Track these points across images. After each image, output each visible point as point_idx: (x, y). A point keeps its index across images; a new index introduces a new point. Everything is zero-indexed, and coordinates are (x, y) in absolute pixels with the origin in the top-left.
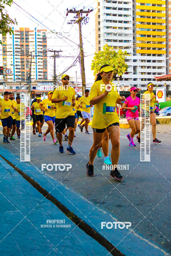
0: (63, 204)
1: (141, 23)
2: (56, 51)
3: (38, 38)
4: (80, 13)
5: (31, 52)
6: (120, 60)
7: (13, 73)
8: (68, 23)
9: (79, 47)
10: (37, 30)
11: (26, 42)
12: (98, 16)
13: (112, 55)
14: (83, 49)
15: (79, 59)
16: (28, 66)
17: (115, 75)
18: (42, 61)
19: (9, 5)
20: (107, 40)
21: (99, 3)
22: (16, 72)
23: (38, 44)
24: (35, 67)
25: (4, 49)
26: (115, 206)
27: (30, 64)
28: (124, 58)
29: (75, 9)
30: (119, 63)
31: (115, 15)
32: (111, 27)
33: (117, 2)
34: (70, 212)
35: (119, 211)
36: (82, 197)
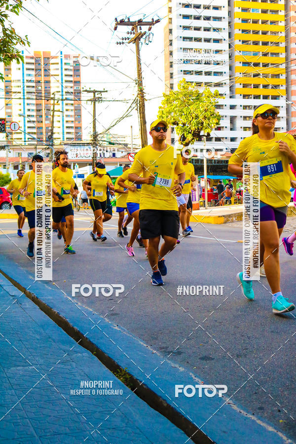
1: (244, 42)
2: (96, 91)
3: (66, 70)
4: (139, 25)
5: (53, 94)
6: (207, 107)
7: (22, 129)
8: (118, 43)
9: (136, 84)
10: (63, 55)
11: (45, 75)
12: (168, 31)
13: (194, 98)
14: (144, 88)
15: (137, 104)
16: (49, 117)
17: (200, 132)
18: (73, 108)
19: (15, 12)
20: (184, 71)
21: (170, 8)
22: (29, 127)
23: (65, 78)
24: (60, 119)
25: (8, 88)
26: (200, 358)
27: (52, 114)
28: (214, 104)
29: (129, 19)
30: (206, 111)
31: (197, 29)
32: (192, 49)
33: (202, 7)
34: (121, 369)
35: (206, 367)
36: (142, 343)
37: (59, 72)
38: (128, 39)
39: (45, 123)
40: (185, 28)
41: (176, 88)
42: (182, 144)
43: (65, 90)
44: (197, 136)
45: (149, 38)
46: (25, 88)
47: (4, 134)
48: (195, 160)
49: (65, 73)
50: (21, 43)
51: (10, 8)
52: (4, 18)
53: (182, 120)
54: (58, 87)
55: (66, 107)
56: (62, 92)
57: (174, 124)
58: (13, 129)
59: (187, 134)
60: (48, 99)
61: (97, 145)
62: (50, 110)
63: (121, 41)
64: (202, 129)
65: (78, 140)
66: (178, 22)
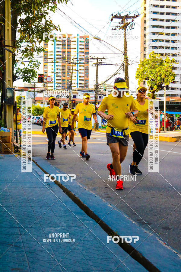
0: (106, 223)
2: (99, 59)
3: (80, 45)
4: (126, 18)
5: (73, 60)
6: (167, 69)
7: (53, 81)
9: (123, 54)
10: (79, 36)
11: (68, 48)
12: (143, 22)
13: (159, 63)
14: (128, 57)
15: (123, 67)
16: (70, 73)
17: (162, 84)
18: (84, 68)
19: (53, 10)
20: (153, 46)
21: (145, 8)
22: (57, 80)
23: (80, 50)
24: (76, 75)
25: (46, 56)
26: (162, 228)
27: (71, 72)
28: (171, 67)
29: (120, 14)
30: (166, 71)
31: (162, 20)
32: (158, 33)
33: (165, 7)
34: (113, 232)
35: (167, 234)
36: (125, 216)
37: (76, 47)
38: (119, 27)
39: (67, 77)
40: (154, 20)
41: (148, 57)
42: (151, 91)
44: (160, 87)
45: (132, 26)
46: (56, 56)
47: (42, 84)
49: (80, 47)
50: (56, 30)
51: (50, 8)
52: (46, 14)
55: (79, 68)
56: (78, 59)
57: (146, 79)
58: (48, 81)
59: (154, 86)
61: (98, 91)
62: (70, 69)
63: (115, 28)
64: (163, 83)
65: (86, 88)
66: (150, 16)
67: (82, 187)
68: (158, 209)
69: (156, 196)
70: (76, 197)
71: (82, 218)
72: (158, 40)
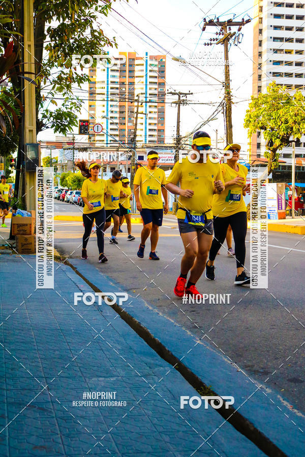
0: (193, 371)
2: (181, 94)
4: (228, 25)
5: (137, 96)
6: (298, 111)
7: (105, 131)
8: (205, 44)
9: (223, 86)
10: (148, 56)
11: (129, 77)
12: (258, 31)
13: (284, 101)
14: (231, 90)
15: (223, 108)
16: (132, 119)
17: (289, 137)
18: (156, 110)
19: (104, 13)
20: (274, 73)
21: (261, 8)
22: (111, 129)
23: (150, 80)
24: (143, 121)
25: (92, 89)
26: (288, 380)
27: (135, 116)
28: (304, 108)
29: (218, 19)
30: (296, 115)
31: (289, 29)
32: (282, 50)
33: (295, 6)
34: (204, 387)
35: (295, 390)
36: (226, 360)
37: (143, 74)
38: (217, 39)
39: (128, 125)
40: (276, 28)
41: (265, 91)
42: (269, 149)
43: (149, 92)
44: (285, 141)
45: (239, 39)
46: (110, 90)
47: (87, 136)
48: (282, 166)
49: (150, 74)
50: (109, 45)
51: (99, 9)
52: (92, 19)
53: (271, 124)
54: (142, 89)
55: (149, 110)
56: (146, 94)
57: (262, 128)
58: (96, 131)
59: (275, 139)
60: (132, 100)
61: (180, 149)
62: (133, 112)
63: (209, 42)
64: (291, 134)
65: (160, 143)
66: (268, 21)
67: (152, 311)
68: (281, 348)
69: (278, 325)
70: (141, 327)
71: (152, 362)
72: (282, 62)
